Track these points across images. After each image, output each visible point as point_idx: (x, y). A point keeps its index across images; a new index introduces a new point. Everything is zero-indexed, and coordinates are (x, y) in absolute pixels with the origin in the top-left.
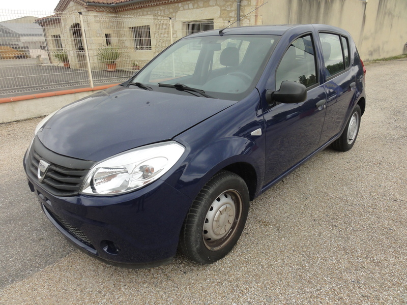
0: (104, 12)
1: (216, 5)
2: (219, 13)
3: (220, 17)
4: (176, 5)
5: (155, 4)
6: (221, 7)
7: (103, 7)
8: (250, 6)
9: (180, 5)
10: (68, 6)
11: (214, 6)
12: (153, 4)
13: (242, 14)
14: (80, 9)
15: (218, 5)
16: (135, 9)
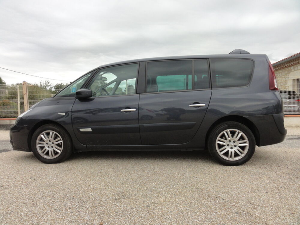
4: (290, 68)
9: (292, 68)
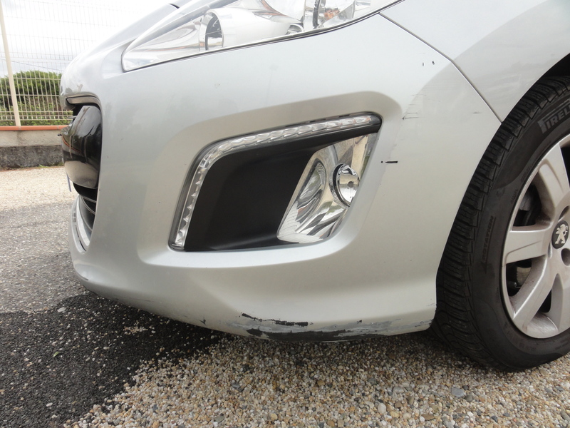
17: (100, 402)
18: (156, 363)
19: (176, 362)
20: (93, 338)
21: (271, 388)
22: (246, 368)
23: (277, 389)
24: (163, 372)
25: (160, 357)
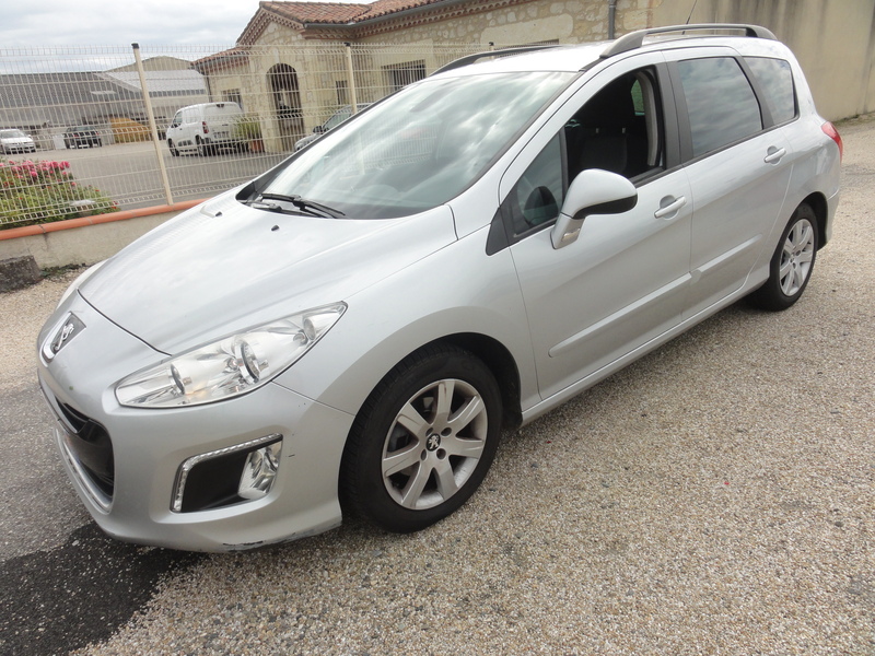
0: (334, 39)
1: (565, 11)
2: (570, 26)
3: (573, 34)
5: (439, 17)
6: (573, 14)
7: (334, 29)
8: (636, 9)
9: (489, 16)
10: (265, 33)
11: (559, 14)
12: (433, 18)
13: (618, 26)
14: (290, 37)
15: (568, 12)
16: (396, 29)
17: (138, 609)
18: (171, 574)
19: (185, 570)
20: (114, 564)
21: (255, 575)
22: (238, 564)
23: (259, 575)
24: (177, 579)
25: (172, 569)
